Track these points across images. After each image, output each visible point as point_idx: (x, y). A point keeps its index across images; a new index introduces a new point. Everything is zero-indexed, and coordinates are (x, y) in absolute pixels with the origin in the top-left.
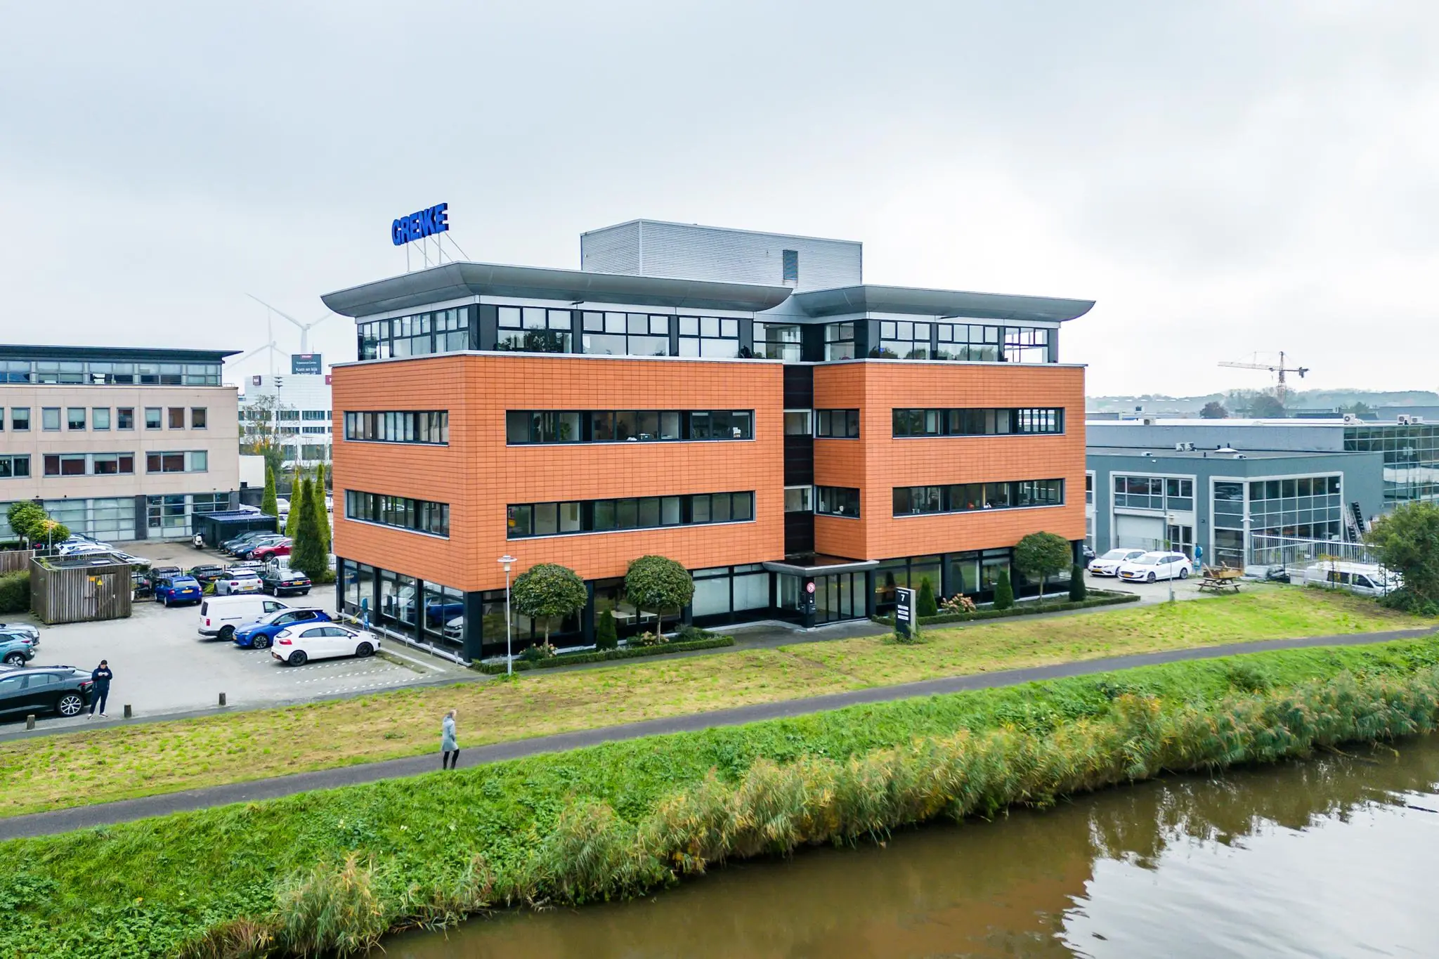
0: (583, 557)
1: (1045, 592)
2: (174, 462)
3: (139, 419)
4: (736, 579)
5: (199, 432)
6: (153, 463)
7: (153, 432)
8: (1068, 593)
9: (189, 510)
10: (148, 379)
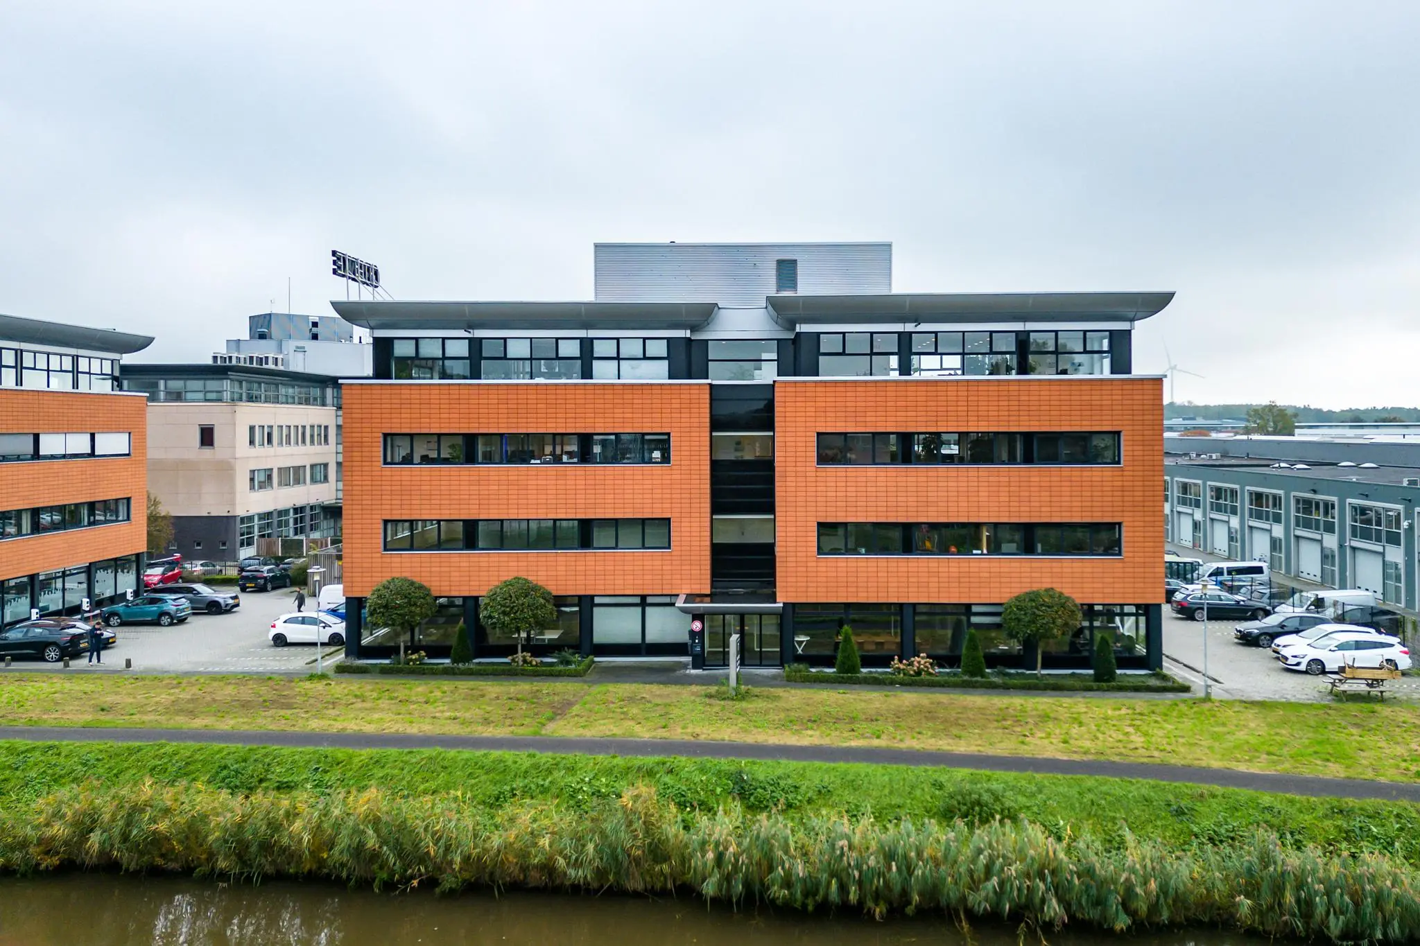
0: (462, 574)
1: (1044, 667)
4: (648, 610)
8: (1091, 672)
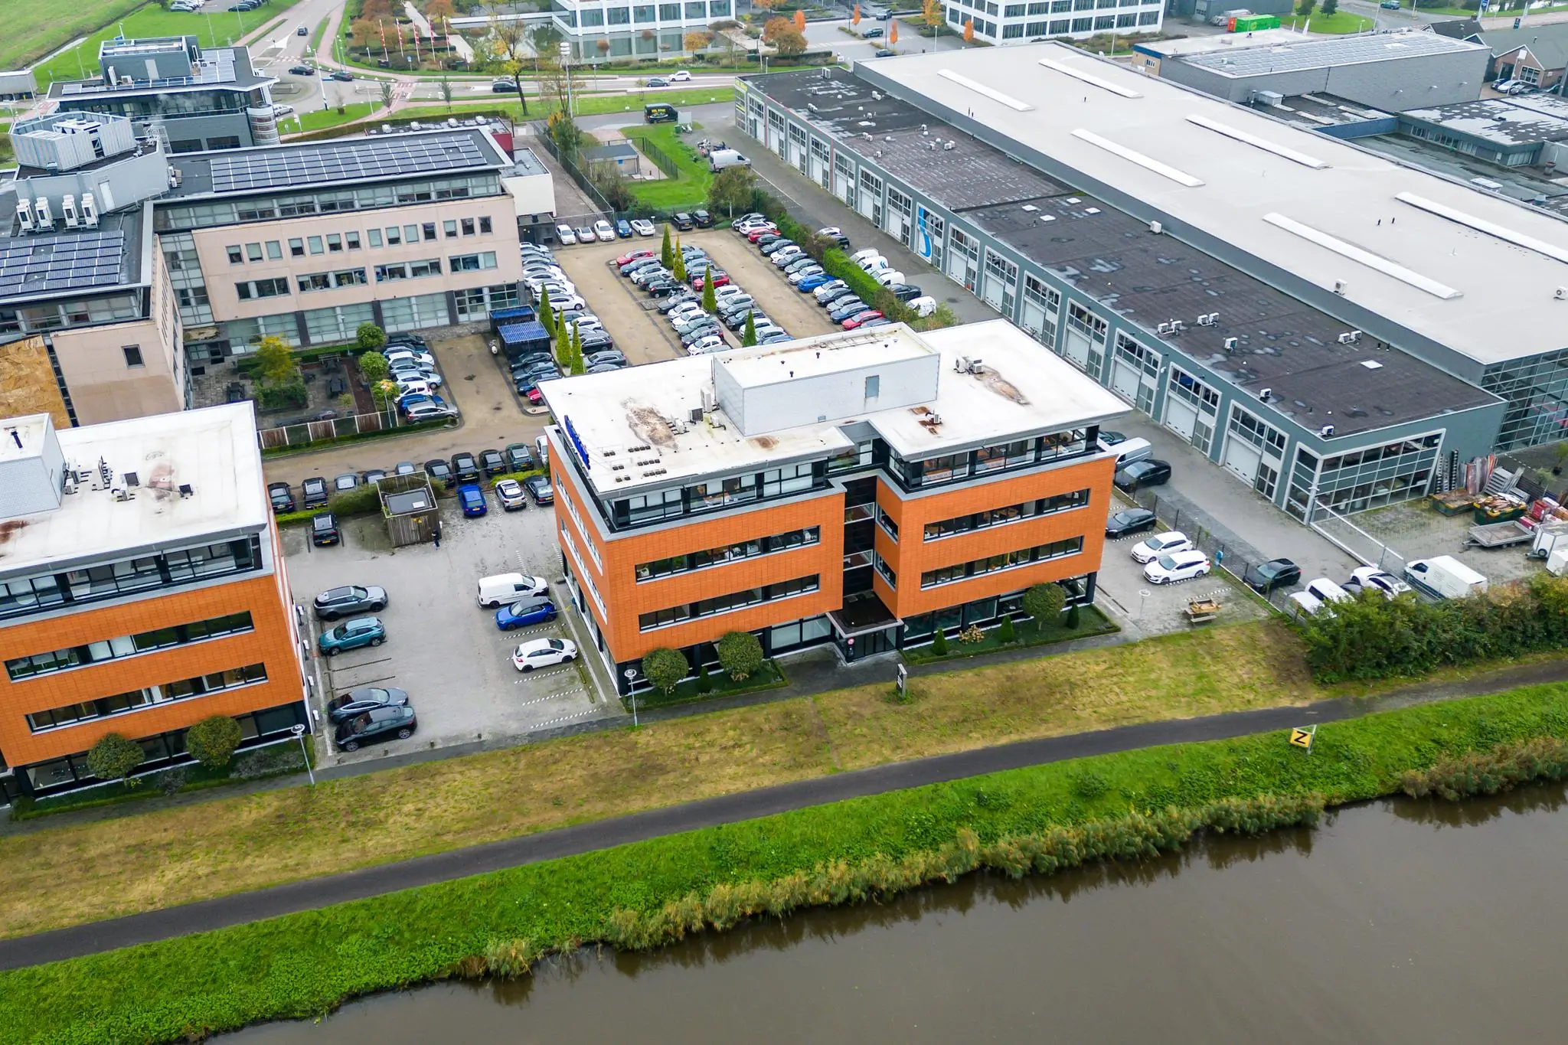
0: (692, 633)
2: (471, 262)
3: (440, 232)
4: (804, 624)
5: (487, 235)
6: (455, 264)
7: (452, 239)
9: (487, 299)
10: (443, 195)
